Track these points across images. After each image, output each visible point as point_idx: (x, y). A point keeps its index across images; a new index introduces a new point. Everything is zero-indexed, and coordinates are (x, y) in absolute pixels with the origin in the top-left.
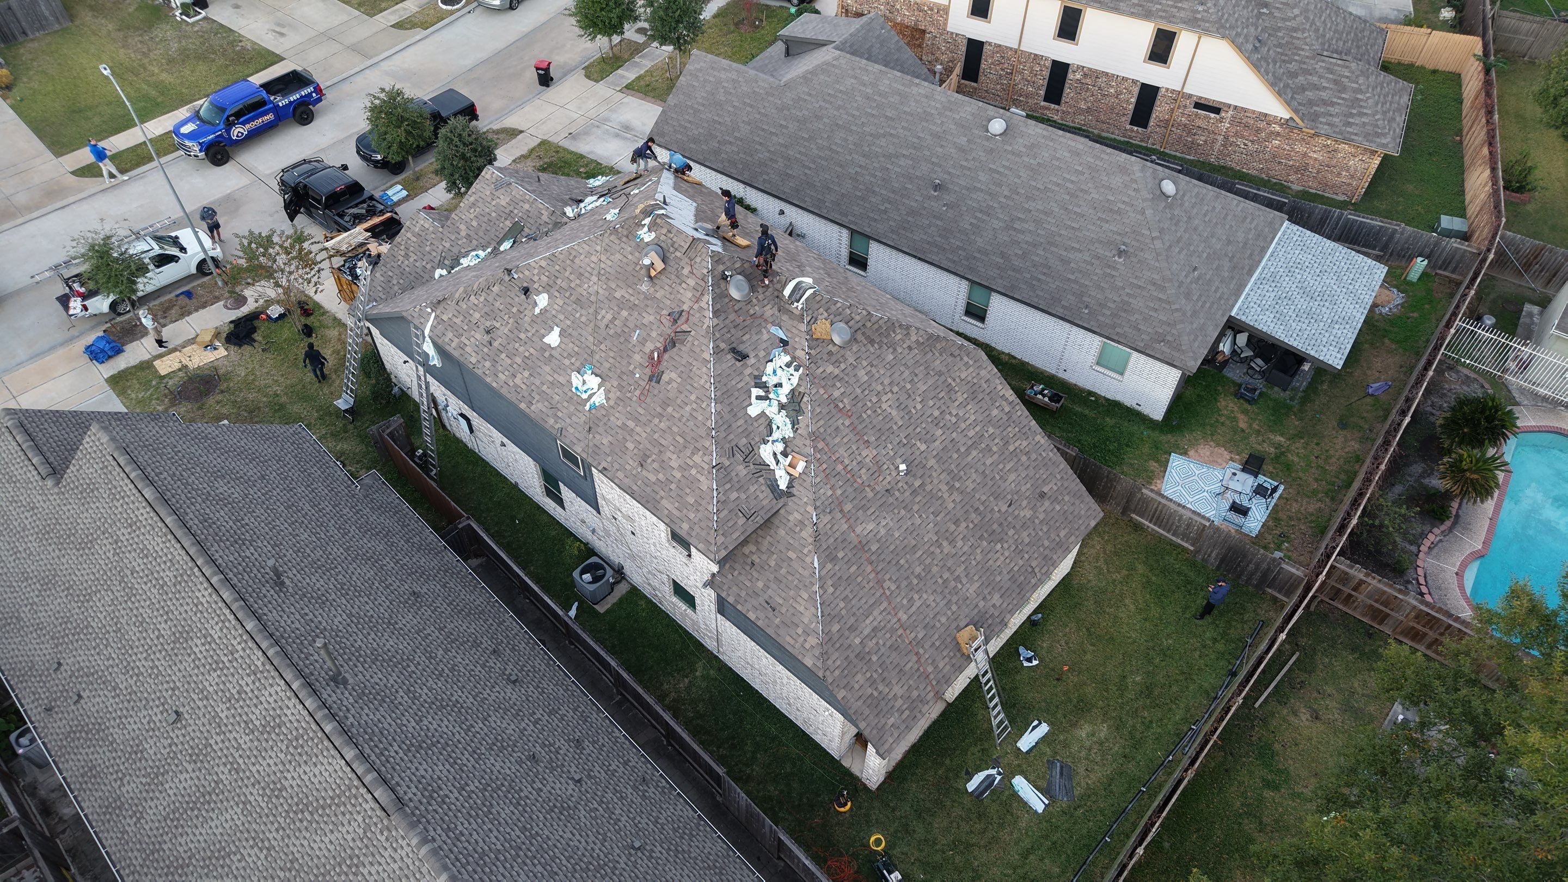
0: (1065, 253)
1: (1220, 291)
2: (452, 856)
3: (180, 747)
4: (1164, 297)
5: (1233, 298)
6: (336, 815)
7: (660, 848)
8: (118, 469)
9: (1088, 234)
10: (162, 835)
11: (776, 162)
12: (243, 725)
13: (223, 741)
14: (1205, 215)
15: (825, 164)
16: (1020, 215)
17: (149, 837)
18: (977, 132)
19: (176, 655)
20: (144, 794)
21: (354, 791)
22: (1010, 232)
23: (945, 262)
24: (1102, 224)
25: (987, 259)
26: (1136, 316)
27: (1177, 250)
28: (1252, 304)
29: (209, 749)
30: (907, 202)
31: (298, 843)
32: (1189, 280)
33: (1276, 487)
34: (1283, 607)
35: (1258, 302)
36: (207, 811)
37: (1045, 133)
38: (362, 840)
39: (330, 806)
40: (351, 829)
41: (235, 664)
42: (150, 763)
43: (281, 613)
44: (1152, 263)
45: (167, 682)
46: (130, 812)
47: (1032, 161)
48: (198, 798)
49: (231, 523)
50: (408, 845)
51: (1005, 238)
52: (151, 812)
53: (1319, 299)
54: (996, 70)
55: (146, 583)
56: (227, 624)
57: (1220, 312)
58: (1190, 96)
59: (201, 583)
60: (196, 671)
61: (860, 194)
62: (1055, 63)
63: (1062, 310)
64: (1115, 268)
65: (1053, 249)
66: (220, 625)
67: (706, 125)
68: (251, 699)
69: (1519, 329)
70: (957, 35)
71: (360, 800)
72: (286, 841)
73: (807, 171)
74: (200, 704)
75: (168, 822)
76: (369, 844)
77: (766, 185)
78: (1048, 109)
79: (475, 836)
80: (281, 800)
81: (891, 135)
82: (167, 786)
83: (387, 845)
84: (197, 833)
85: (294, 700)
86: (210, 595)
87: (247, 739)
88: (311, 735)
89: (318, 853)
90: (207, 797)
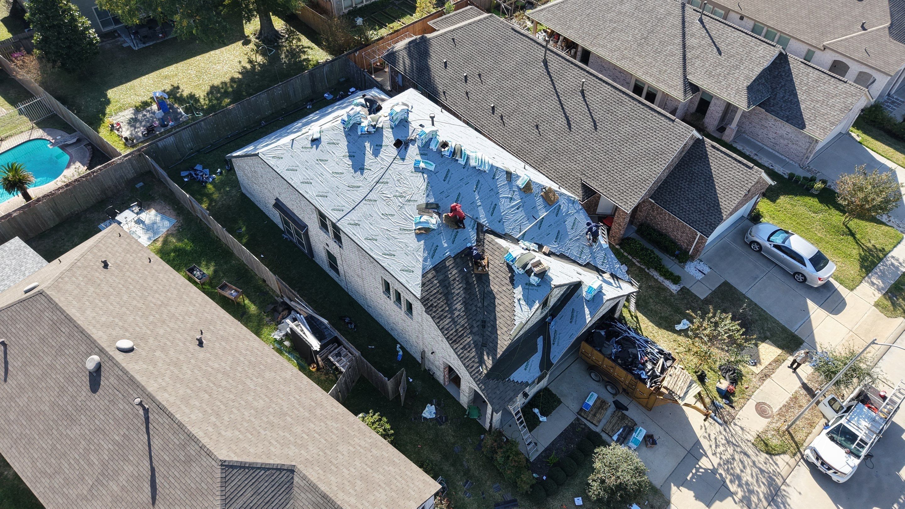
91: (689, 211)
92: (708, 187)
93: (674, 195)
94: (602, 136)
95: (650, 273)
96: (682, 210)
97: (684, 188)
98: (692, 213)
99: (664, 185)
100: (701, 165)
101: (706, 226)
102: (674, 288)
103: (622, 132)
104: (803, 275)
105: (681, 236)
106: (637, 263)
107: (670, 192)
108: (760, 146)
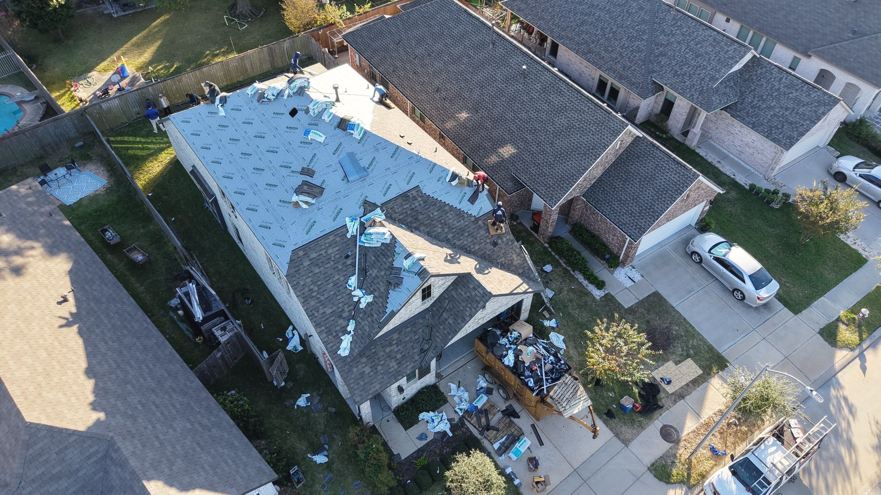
91: (620, 213)
92: (642, 188)
93: (607, 194)
94: (537, 127)
95: (575, 276)
96: (613, 211)
97: (618, 188)
98: (623, 215)
99: (598, 183)
100: (639, 164)
101: (635, 229)
102: (598, 294)
103: (557, 124)
104: (742, 293)
105: (613, 239)
106: (563, 264)
107: (603, 191)
108: (726, 154)
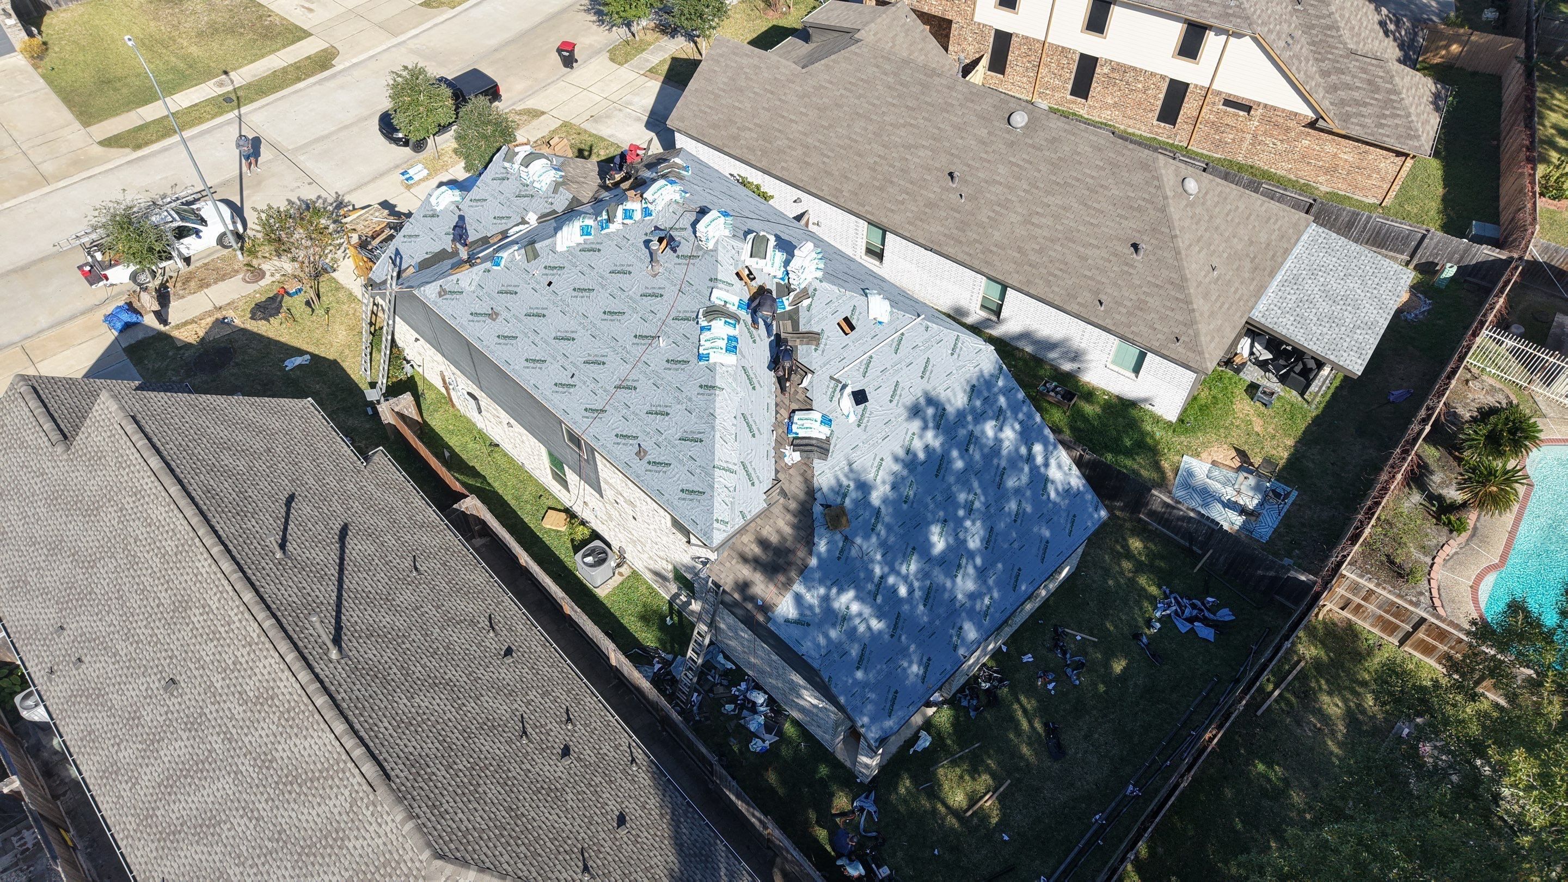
0: (1082, 250)
1: (1240, 292)
2: (435, 833)
3: (176, 715)
4: (1182, 297)
5: (1253, 299)
6: (324, 788)
7: (646, 834)
8: (125, 437)
9: (1106, 230)
10: (155, 802)
11: (794, 149)
12: (237, 695)
13: (217, 711)
14: (1227, 215)
15: (845, 152)
16: (1039, 210)
17: (144, 803)
18: (997, 124)
19: (175, 624)
20: (140, 760)
21: (342, 765)
22: (1028, 226)
23: (962, 255)
24: (1122, 221)
25: (1003, 253)
26: (1152, 315)
27: (1197, 249)
28: (1272, 306)
29: (204, 718)
30: (926, 193)
31: (286, 814)
32: (1207, 280)
33: (1289, 493)
34: (1290, 615)
35: (1279, 304)
36: (200, 779)
37: (1067, 127)
38: (348, 813)
39: (318, 780)
40: (338, 803)
41: (231, 635)
42: (147, 729)
43: (280, 586)
44: (1171, 261)
45: (166, 651)
46: (126, 778)
47: (1053, 155)
48: (191, 766)
49: (234, 495)
50: (393, 821)
51: (1022, 232)
52: (146, 778)
53: (1341, 302)
54: (1022, 63)
55: (148, 552)
56: (225, 595)
57: (1239, 314)
58: (1219, 93)
59: (202, 554)
60: (194, 640)
61: (878, 184)
62: (1083, 56)
63: (1077, 307)
64: (1132, 266)
65: (1070, 244)
66: (218, 595)
67: (726, 111)
68: (245, 670)
69: (1549, 340)
70: (984, 26)
71: (348, 774)
72: (275, 811)
73: (825, 159)
74: (196, 673)
75: (162, 788)
76: (355, 818)
77: (784, 172)
78: (1074, 102)
79: (460, 815)
80: (272, 772)
81: (911, 125)
82: (162, 753)
83: (372, 820)
84: (189, 800)
85: (287, 673)
86: (210, 566)
87: (241, 709)
88: (302, 708)
89: (305, 825)
90: (200, 766)
